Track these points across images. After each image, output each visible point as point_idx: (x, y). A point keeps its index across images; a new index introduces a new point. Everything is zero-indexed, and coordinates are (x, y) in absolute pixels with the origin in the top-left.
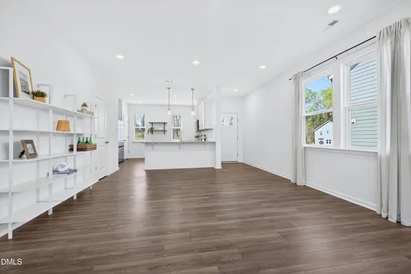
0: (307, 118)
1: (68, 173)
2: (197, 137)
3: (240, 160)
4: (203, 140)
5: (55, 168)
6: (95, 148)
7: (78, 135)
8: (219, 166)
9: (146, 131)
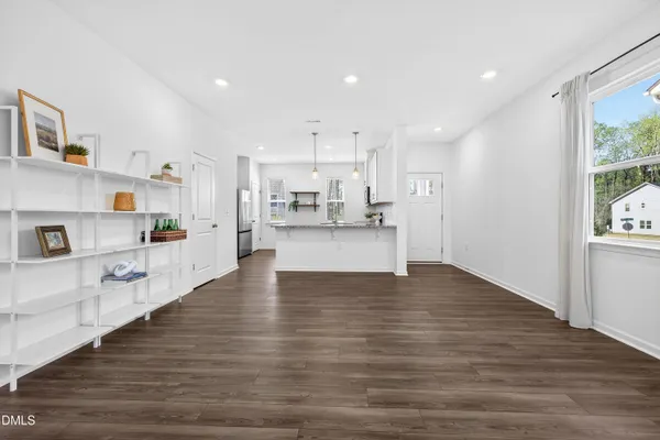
0: (597, 176)
1: (129, 280)
2: (369, 216)
3: (447, 260)
4: (377, 222)
5: (110, 269)
6: (185, 237)
7: (153, 215)
8: (402, 271)
9: (287, 206)
